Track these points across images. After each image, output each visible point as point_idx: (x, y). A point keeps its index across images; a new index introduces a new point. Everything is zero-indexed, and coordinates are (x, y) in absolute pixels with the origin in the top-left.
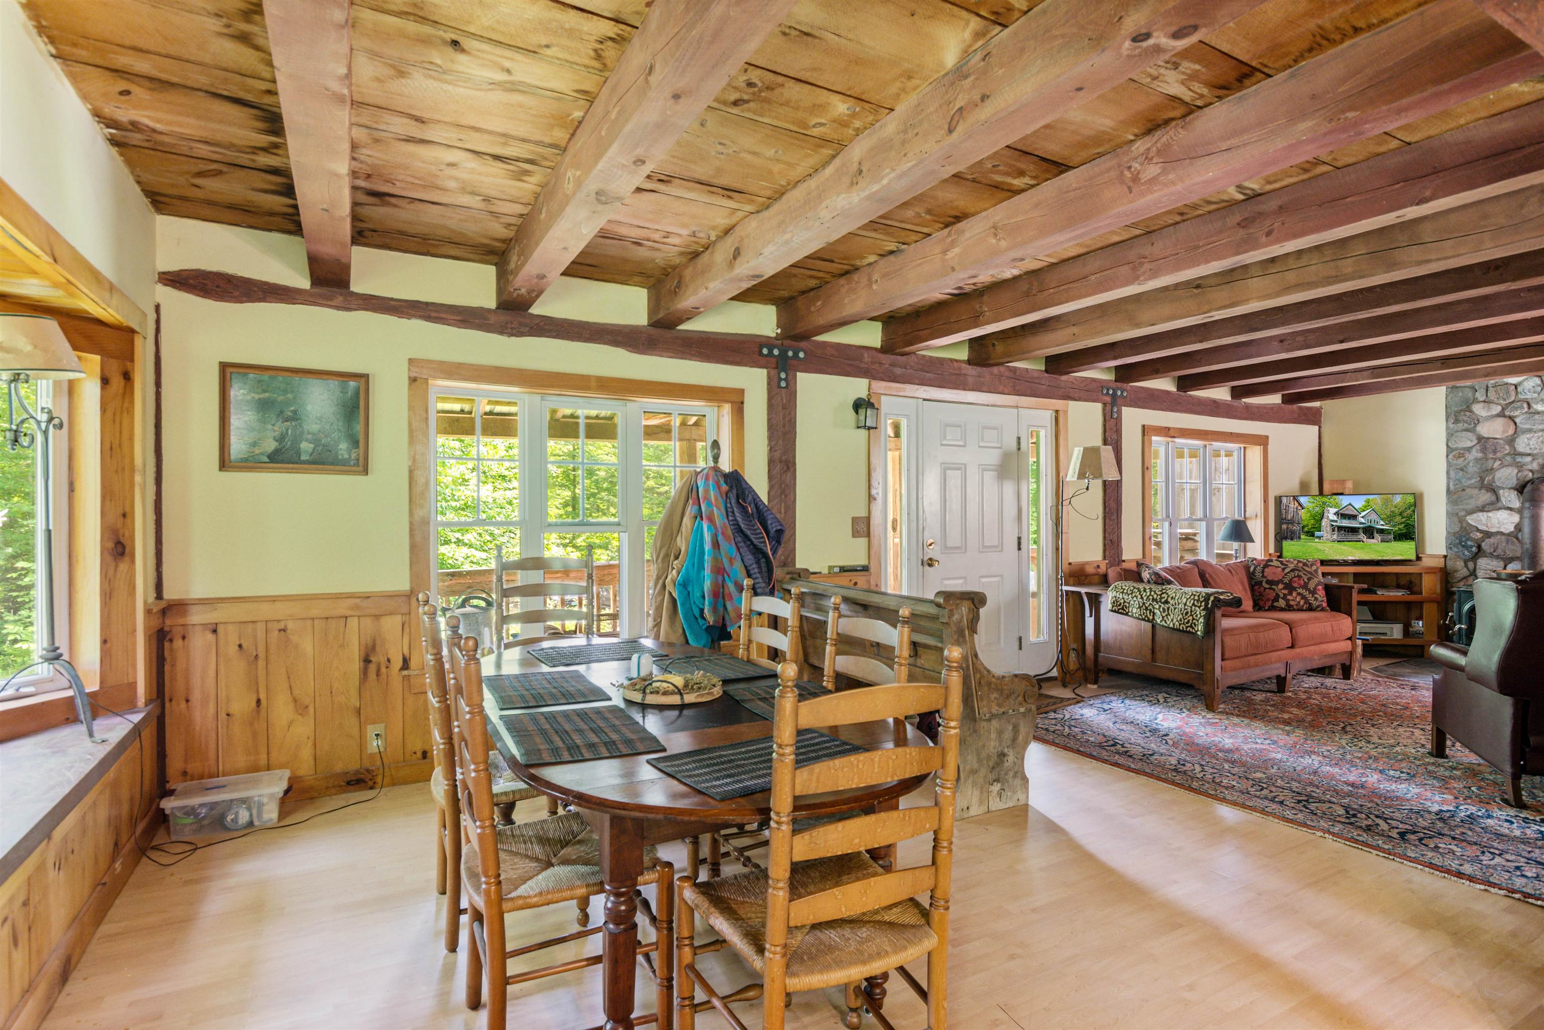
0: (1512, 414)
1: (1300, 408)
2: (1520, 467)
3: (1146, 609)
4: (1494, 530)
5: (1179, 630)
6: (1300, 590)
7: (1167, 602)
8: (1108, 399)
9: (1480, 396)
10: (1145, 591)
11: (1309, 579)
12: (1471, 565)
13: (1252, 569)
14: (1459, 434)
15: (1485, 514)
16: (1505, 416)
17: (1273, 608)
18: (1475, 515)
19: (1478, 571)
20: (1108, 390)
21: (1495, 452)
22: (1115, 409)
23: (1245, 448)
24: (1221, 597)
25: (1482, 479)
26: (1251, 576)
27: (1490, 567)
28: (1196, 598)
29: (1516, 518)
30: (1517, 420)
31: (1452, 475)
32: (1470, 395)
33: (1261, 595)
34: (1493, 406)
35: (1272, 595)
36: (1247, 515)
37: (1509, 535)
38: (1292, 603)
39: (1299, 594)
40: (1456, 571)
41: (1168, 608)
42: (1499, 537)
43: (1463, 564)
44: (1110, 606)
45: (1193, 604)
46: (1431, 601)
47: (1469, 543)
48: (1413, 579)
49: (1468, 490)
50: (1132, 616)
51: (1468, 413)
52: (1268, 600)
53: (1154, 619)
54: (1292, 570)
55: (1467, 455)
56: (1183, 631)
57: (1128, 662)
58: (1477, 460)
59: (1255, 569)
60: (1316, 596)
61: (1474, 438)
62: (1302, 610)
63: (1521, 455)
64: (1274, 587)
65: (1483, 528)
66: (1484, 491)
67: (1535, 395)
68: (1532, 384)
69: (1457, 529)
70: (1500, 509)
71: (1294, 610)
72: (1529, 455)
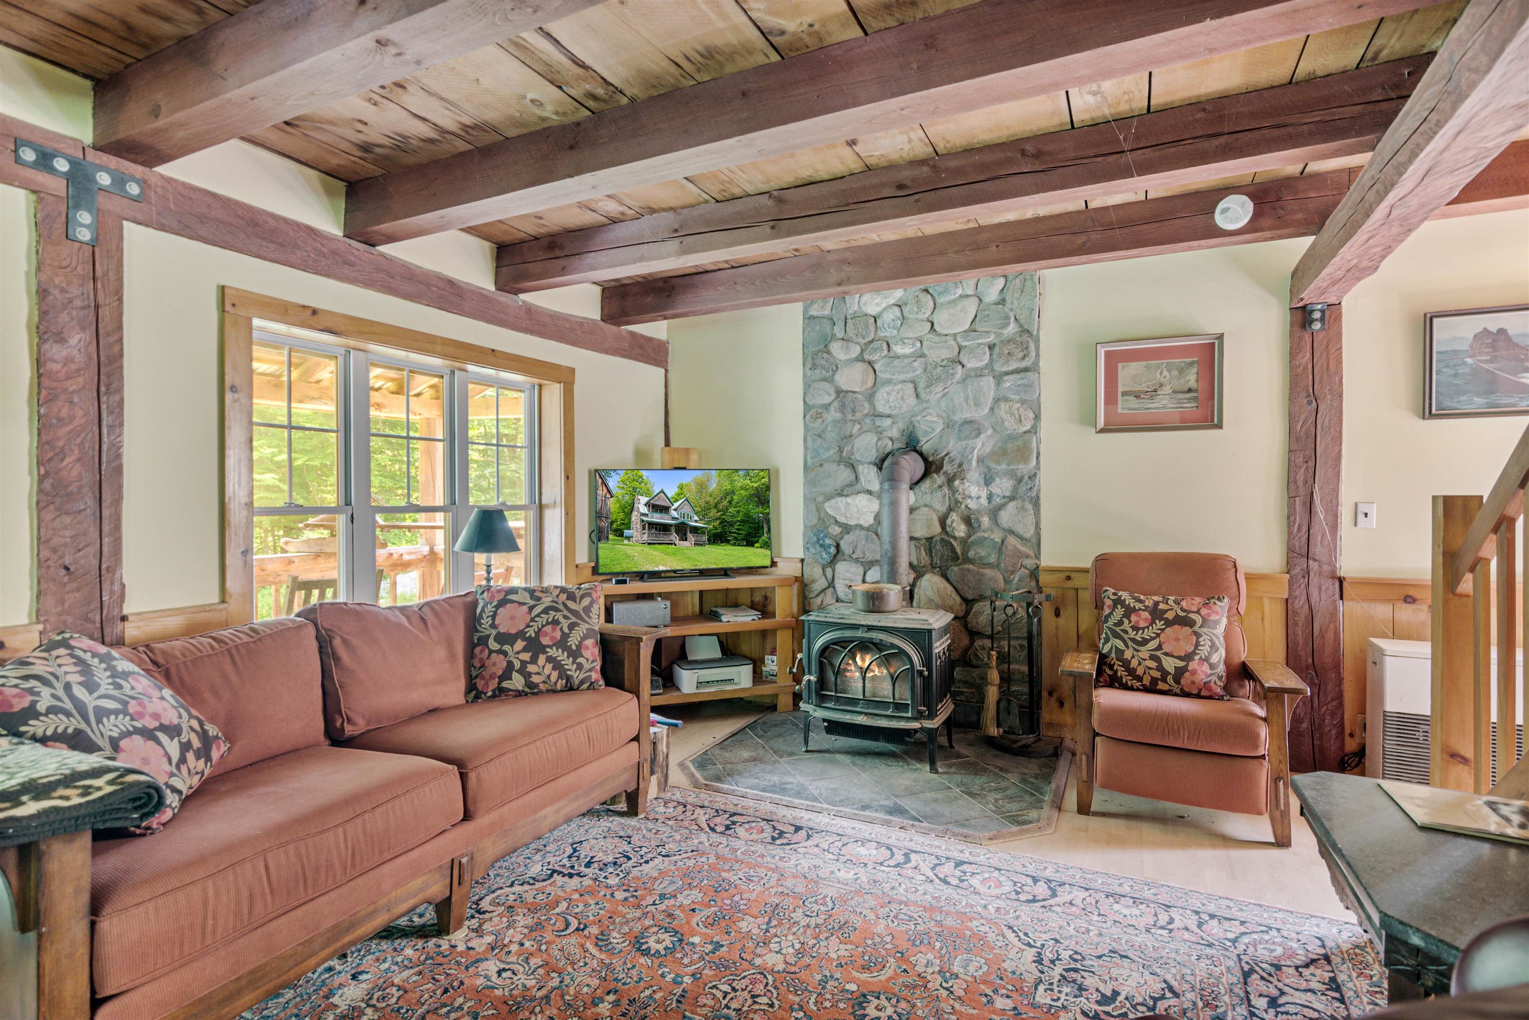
0: (871, 358)
1: (633, 334)
2: (879, 432)
4: (852, 522)
6: (552, 652)
8: (53, 185)
9: (839, 332)
11: (572, 626)
12: (829, 571)
13: (476, 610)
14: (816, 385)
15: (843, 499)
16: (863, 361)
17: (500, 693)
18: (833, 501)
19: (836, 581)
20: (48, 156)
21: (854, 411)
23: (540, 386)
25: (841, 450)
26: (472, 624)
27: (848, 575)
29: (875, 506)
30: (877, 367)
31: (810, 445)
32: (828, 329)
33: (482, 665)
34: (852, 346)
35: (498, 664)
36: (544, 502)
37: (868, 529)
38: (535, 679)
39: (550, 659)
40: (813, 581)
42: (858, 532)
43: (821, 571)
46: (784, 626)
47: (828, 541)
48: (766, 595)
49: (826, 465)
51: (825, 355)
52: (492, 676)
55: (825, 415)
58: (835, 422)
59: (483, 610)
60: (580, 660)
61: (832, 392)
62: (554, 691)
63: (881, 416)
64: (506, 648)
65: (841, 519)
66: (842, 467)
67: (895, 332)
68: (891, 316)
69: (815, 521)
70: (859, 492)
71: (540, 692)
72: (889, 416)
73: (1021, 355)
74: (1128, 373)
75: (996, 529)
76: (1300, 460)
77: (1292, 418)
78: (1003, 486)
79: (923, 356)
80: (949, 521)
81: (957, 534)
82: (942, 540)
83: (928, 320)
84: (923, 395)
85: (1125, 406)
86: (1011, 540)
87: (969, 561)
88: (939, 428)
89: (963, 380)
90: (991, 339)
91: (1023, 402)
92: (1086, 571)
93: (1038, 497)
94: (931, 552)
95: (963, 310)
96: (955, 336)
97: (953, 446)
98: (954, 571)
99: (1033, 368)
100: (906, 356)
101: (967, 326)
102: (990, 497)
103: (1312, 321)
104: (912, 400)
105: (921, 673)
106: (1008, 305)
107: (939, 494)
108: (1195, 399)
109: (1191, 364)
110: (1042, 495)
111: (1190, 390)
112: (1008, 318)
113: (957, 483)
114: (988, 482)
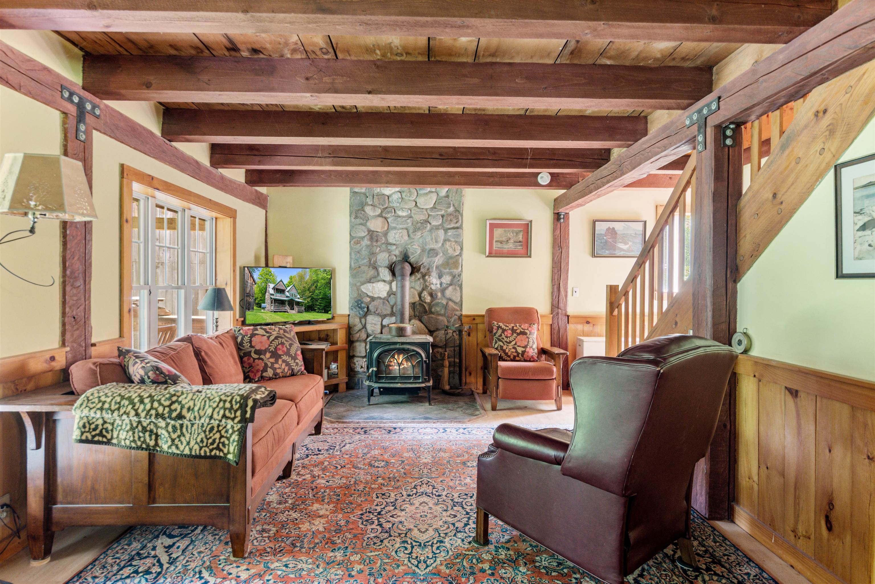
0: (387, 216)
1: (256, 191)
2: (389, 252)
3: (144, 430)
4: (376, 296)
5: (199, 457)
6: (285, 358)
7: (180, 417)
8: (72, 110)
10: (142, 401)
11: (291, 345)
12: (363, 320)
13: (239, 339)
14: (357, 227)
15: (371, 284)
16: (382, 217)
17: (262, 378)
18: (365, 285)
19: (367, 325)
20: (71, 94)
21: (377, 241)
22: (82, 127)
23: (217, 218)
24: (258, 397)
25: (370, 260)
26: (239, 347)
27: (374, 322)
28: (228, 405)
29: (387, 288)
30: (389, 220)
31: (353, 256)
32: (364, 199)
33: (251, 366)
34: (377, 209)
35: (261, 365)
36: (221, 284)
37: (384, 299)
38: (278, 371)
39: (284, 361)
40: (355, 326)
41: (182, 426)
42: (379, 301)
43: (359, 320)
44: (76, 434)
45: (224, 416)
46: (342, 349)
47: (363, 305)
48: (329, 334)
49: (362, 267)
50: (118, 445)
51: (363, 212)
52: (258, 371)
53: (157, 444)
54: (276, 338)
55: (362, 242)
56: (205, 457)
57: (106, 512)
58: (367, 246)
59: (242, 339)
60: (297, 361)
61: (366, 230)
62: (285, 377)
63: (391, 244)
64: (262, 356)
65: (370, 294)
66: (371, 268)
67: (398, 204)
68: (397, 197)
69: (356, 295)
70: (379, 281)
71: (280, 377)
72: (394, 244)
73: (455, 221)
74: (498, 232)
75: (444, 299)
76: (556, 271)
77: (554, 255)
78: (446, 279)
79: (411, 217)
80: (423, 295)
81: (427, 301)
82: (420, 304)
83: (414, 201)
84: (412, 235)
85: (496, 246)
86: (450, 303)
87: (431, 313)
88: (419, 252)
89: (430, 231)
90: (443, 213)
91: (456, 242)
92: (483, 316)
93: (462, 284)
94: (414, 309)
95: (431, 198)
96: (426, 209)
97: (425, 260)
98: (425, 318)
99: (460, 228)
100: (403, 217)
101: (432, 206)
102: (441, 284)
103: (560, 219)
104: (406, 238)
105: (425, 361)
106: (450, 198)
107: (418, 282)
108: (521, 245)
109: (520, 231)
110: (463, 283)
111: (520, 242)
112: (450, 204)
113: (427, 277)
114: (440, 277)
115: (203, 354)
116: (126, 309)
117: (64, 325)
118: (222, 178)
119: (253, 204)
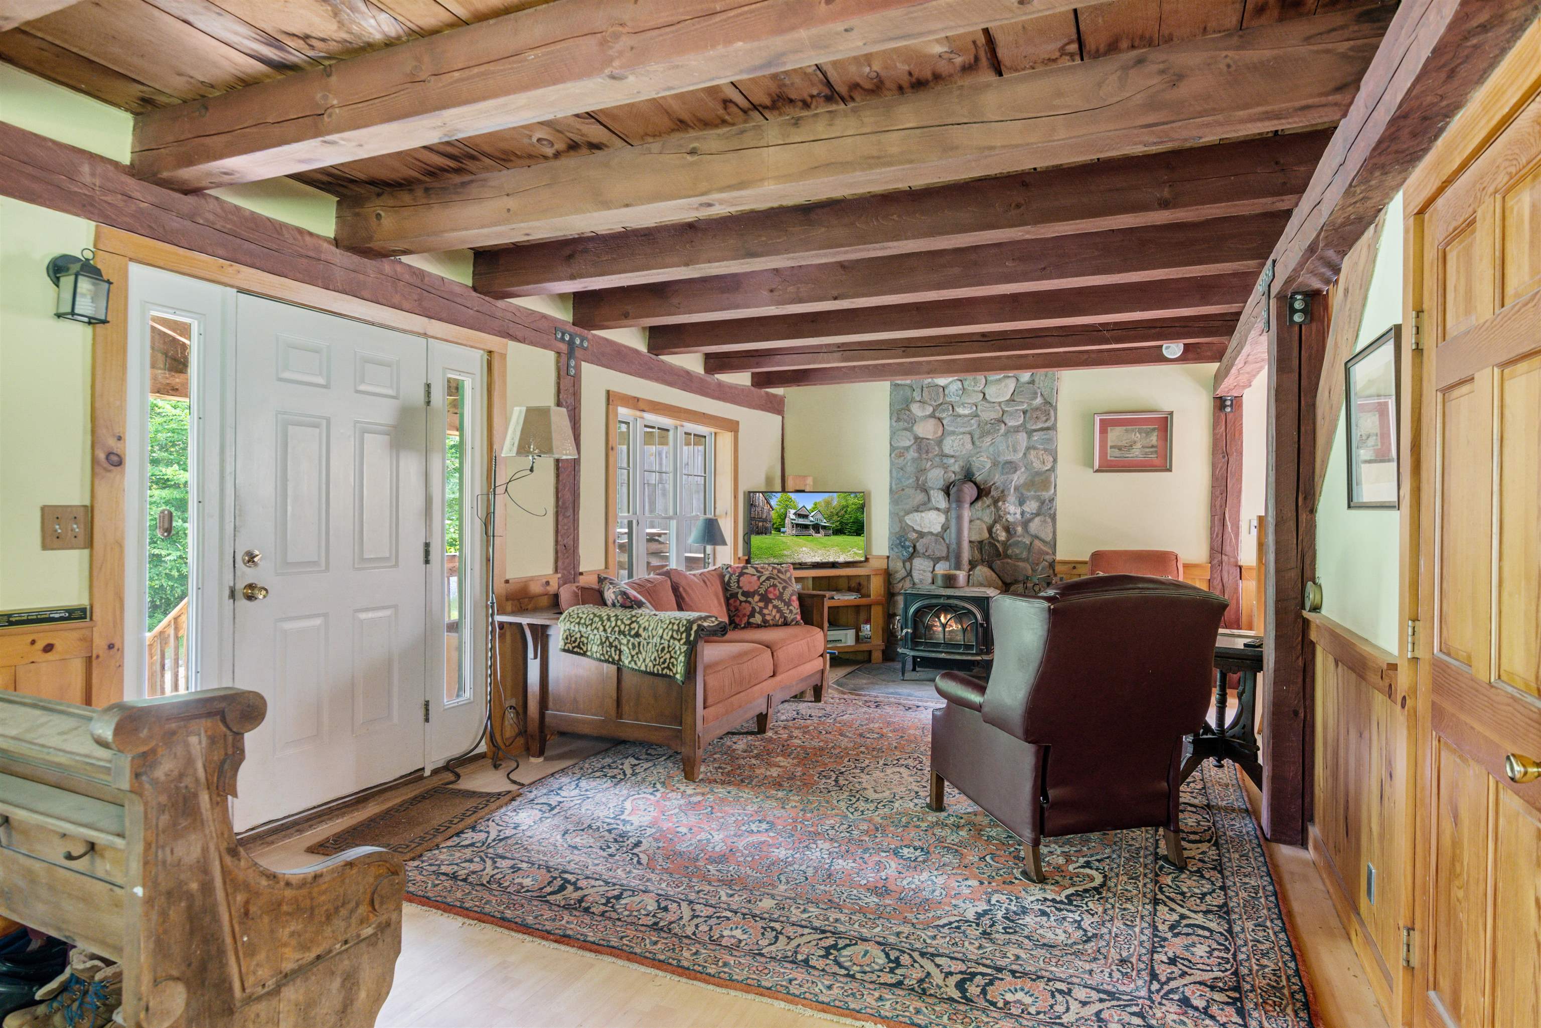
0: (940, 416)
1: (767, 393)
2: (945, 467)
3: (611, 645)
4: (925, 530)
5: (652, 674)
6: (776, 602)
7: (637, 635)
8: (564, 347)
9: (917, 395)
10: (609, 619)
11: (784, 588)
12: (908, 565)
13: (727, 578)
14: (900, 433)
15: (919, 513)
16: (935, 417)
17: (749, 625)
18: (911, 516)
19: (913, 571)
20: (563, 334)
21: (927, 452)
22: (573, 363)
23: (715, 434)
24: (705, 624)
25: (918, 479)
26: (726, 586)
27: (922, 567)
28: (675, 627)
29: (942, 519)
30: (945, 422)
31: (894, 474)
32: (909, 393)
33: (737, 610)
34: (927, 406)
35: (748, 609)
36: (717, 513)
37: (937, 535)
38: (768, 618)
39: (775, 607)
40: (896, 572)
41: (639, 643)
42: (930, 537)
43: (901, 564)
44: (561, 644)
45: (672, 637)
46: (877, 603)
47: (907, 543)
48: (862, 582)
49: (907, 490)
50: (591, 657)
51: (907, 412)
52: (744, 615)
53: (620, 659)
54: (768, 579)
55: (906, 454)
56: (658, 675)
57: (584, 722)
58: (914, 460)
59: (730, 578)
60: (791, 608)
61: (912, 438)
62: (777, 626)
63: (947, 456)
64: (749, 599)
65: (917, 528)
66: (918, 491)
67: (958, 398)
68: (955, 387)
69: (897, 530)
70: (930, 509)
71: (770, 626)
72: (952, 456)
73: (1045, 418)
74: (1115, 435)
75: (1026, 535)
76: (1218, 493)
77: (1214, 466)
78: (1031, 506)
79: (977, 416)
80: (994, 530)
81: (1000, 539)
82: (990, 542)
83: (981, 392)
84: (977, 443)
85: (1112, 454)
86: (1037, 543)
87: (1007, 556)
88: (988, 466)
89: (1005, 434)
90: (1025, 406)
91: (1045, 450)
92: (1085, 563)
93: (1055, 514)
94: (981, 550)
95: (1006, 386)
96: (1000, 403)
97: (998, 478)
98: (997, 563)
99: (1053, 428)
100: (965, 416)
101: (1008, 397)
102: (1023, 513)
103: (1225, 406)
104: (969, 446)
105: (982, 625)
106: (1037, 385)
107: (988, 511)
108: (1156, 452)
109: (1154, 430)
110: (1058, 513)
111: (1153, 447)
112: (1036, 393)
113: (1000, 504)
114: (1021, 503)
115: (681, 589)
116: (611, 541)
117: (557, 552)
118: (720, 384)
119: (762, 410)
